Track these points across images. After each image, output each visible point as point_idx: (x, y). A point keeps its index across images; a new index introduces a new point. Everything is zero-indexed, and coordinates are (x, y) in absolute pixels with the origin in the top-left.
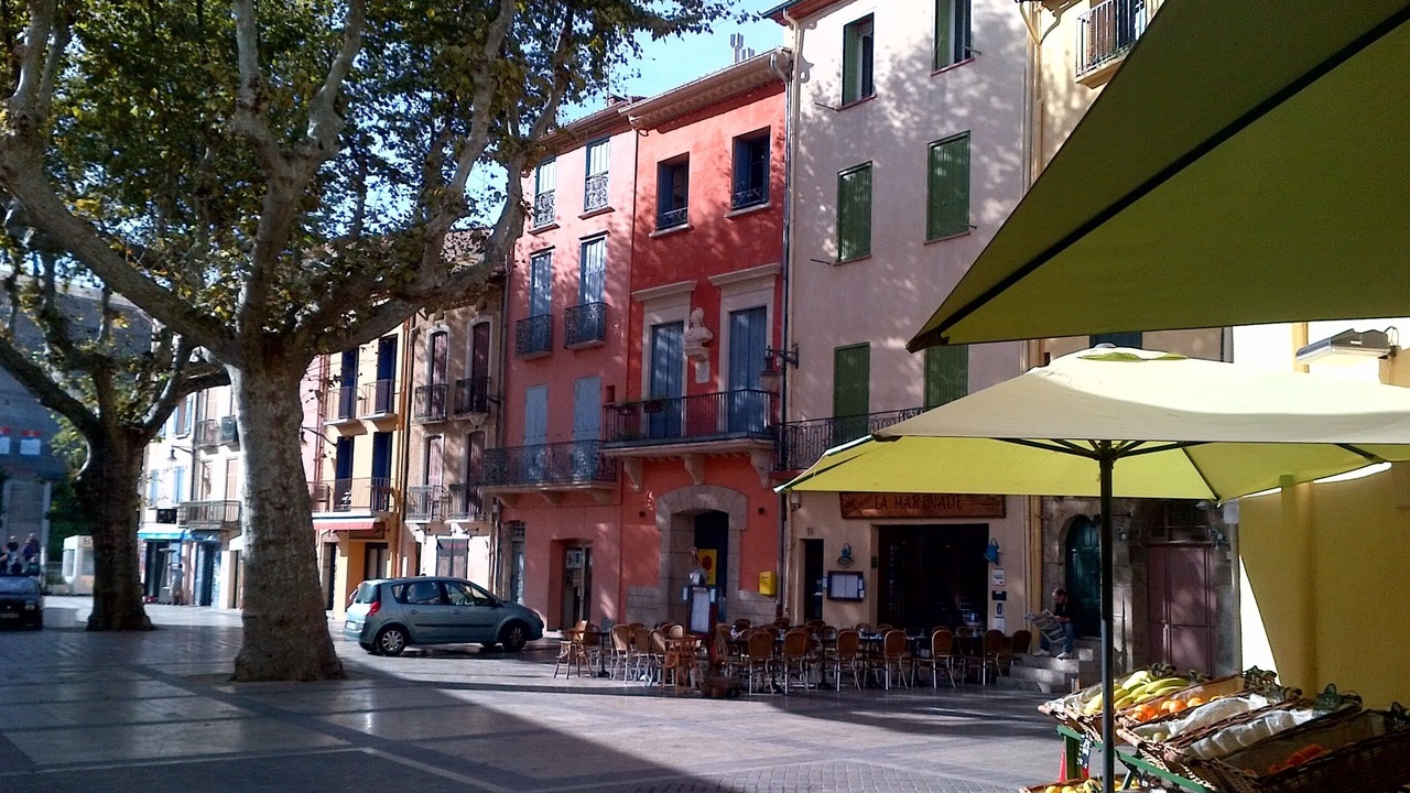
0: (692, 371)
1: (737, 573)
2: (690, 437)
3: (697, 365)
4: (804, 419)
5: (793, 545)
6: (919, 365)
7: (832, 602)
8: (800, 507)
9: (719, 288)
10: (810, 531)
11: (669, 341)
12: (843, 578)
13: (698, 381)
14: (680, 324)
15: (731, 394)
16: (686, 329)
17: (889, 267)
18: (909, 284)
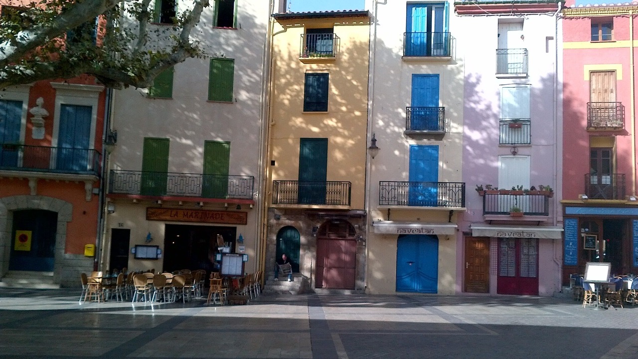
0: (29, 132)
1: (64, 245)
2: (25, 168)
3: (34, 128)
4: (119, 169)
5: (107, 231)
6: (200, 153)
7: (135, 260)
8: (113, 212)
9: (55, 89)
10: (120, 225)
11: (7, 111)
12: (145, 249)
13: (34, 137)
14: (19, 103)
15: (60, 148)
16: (25, 106)
17: (184, 106)
18: (195, 116)
